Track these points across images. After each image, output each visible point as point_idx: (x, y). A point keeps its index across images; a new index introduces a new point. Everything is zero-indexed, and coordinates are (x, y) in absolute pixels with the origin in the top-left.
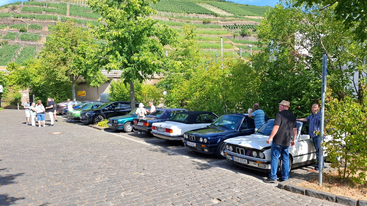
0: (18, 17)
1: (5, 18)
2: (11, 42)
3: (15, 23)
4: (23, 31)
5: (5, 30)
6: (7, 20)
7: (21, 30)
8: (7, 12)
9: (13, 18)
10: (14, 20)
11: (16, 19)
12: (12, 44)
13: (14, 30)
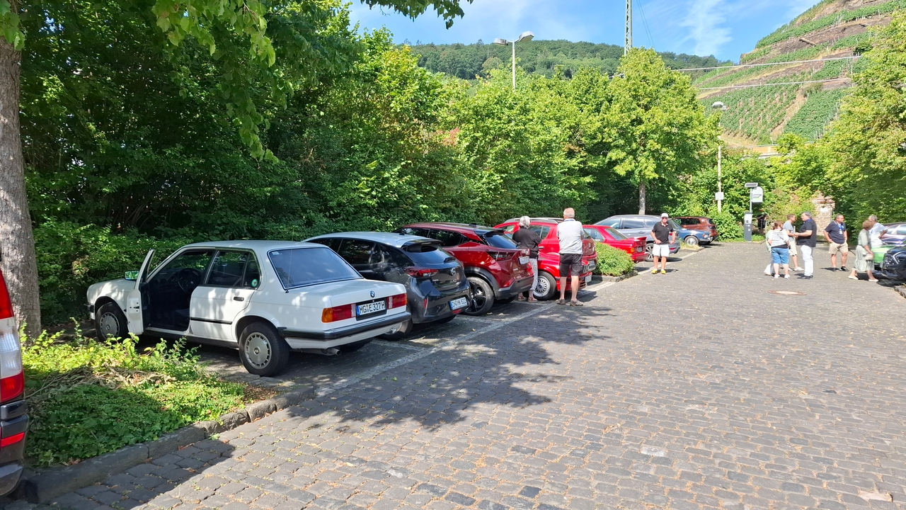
0: (854, 19)
1: (826, 28)
2: (831, 83)
3: (847, 35)
4: (863, 50)
5: (820, 59)
6: (829, 33)
7: (857, 49)
8: (831, 12)
9: (841, 25)
10: (845, 29)
11: (849, 24)
12: (832, 89)
13: (841, 52)
